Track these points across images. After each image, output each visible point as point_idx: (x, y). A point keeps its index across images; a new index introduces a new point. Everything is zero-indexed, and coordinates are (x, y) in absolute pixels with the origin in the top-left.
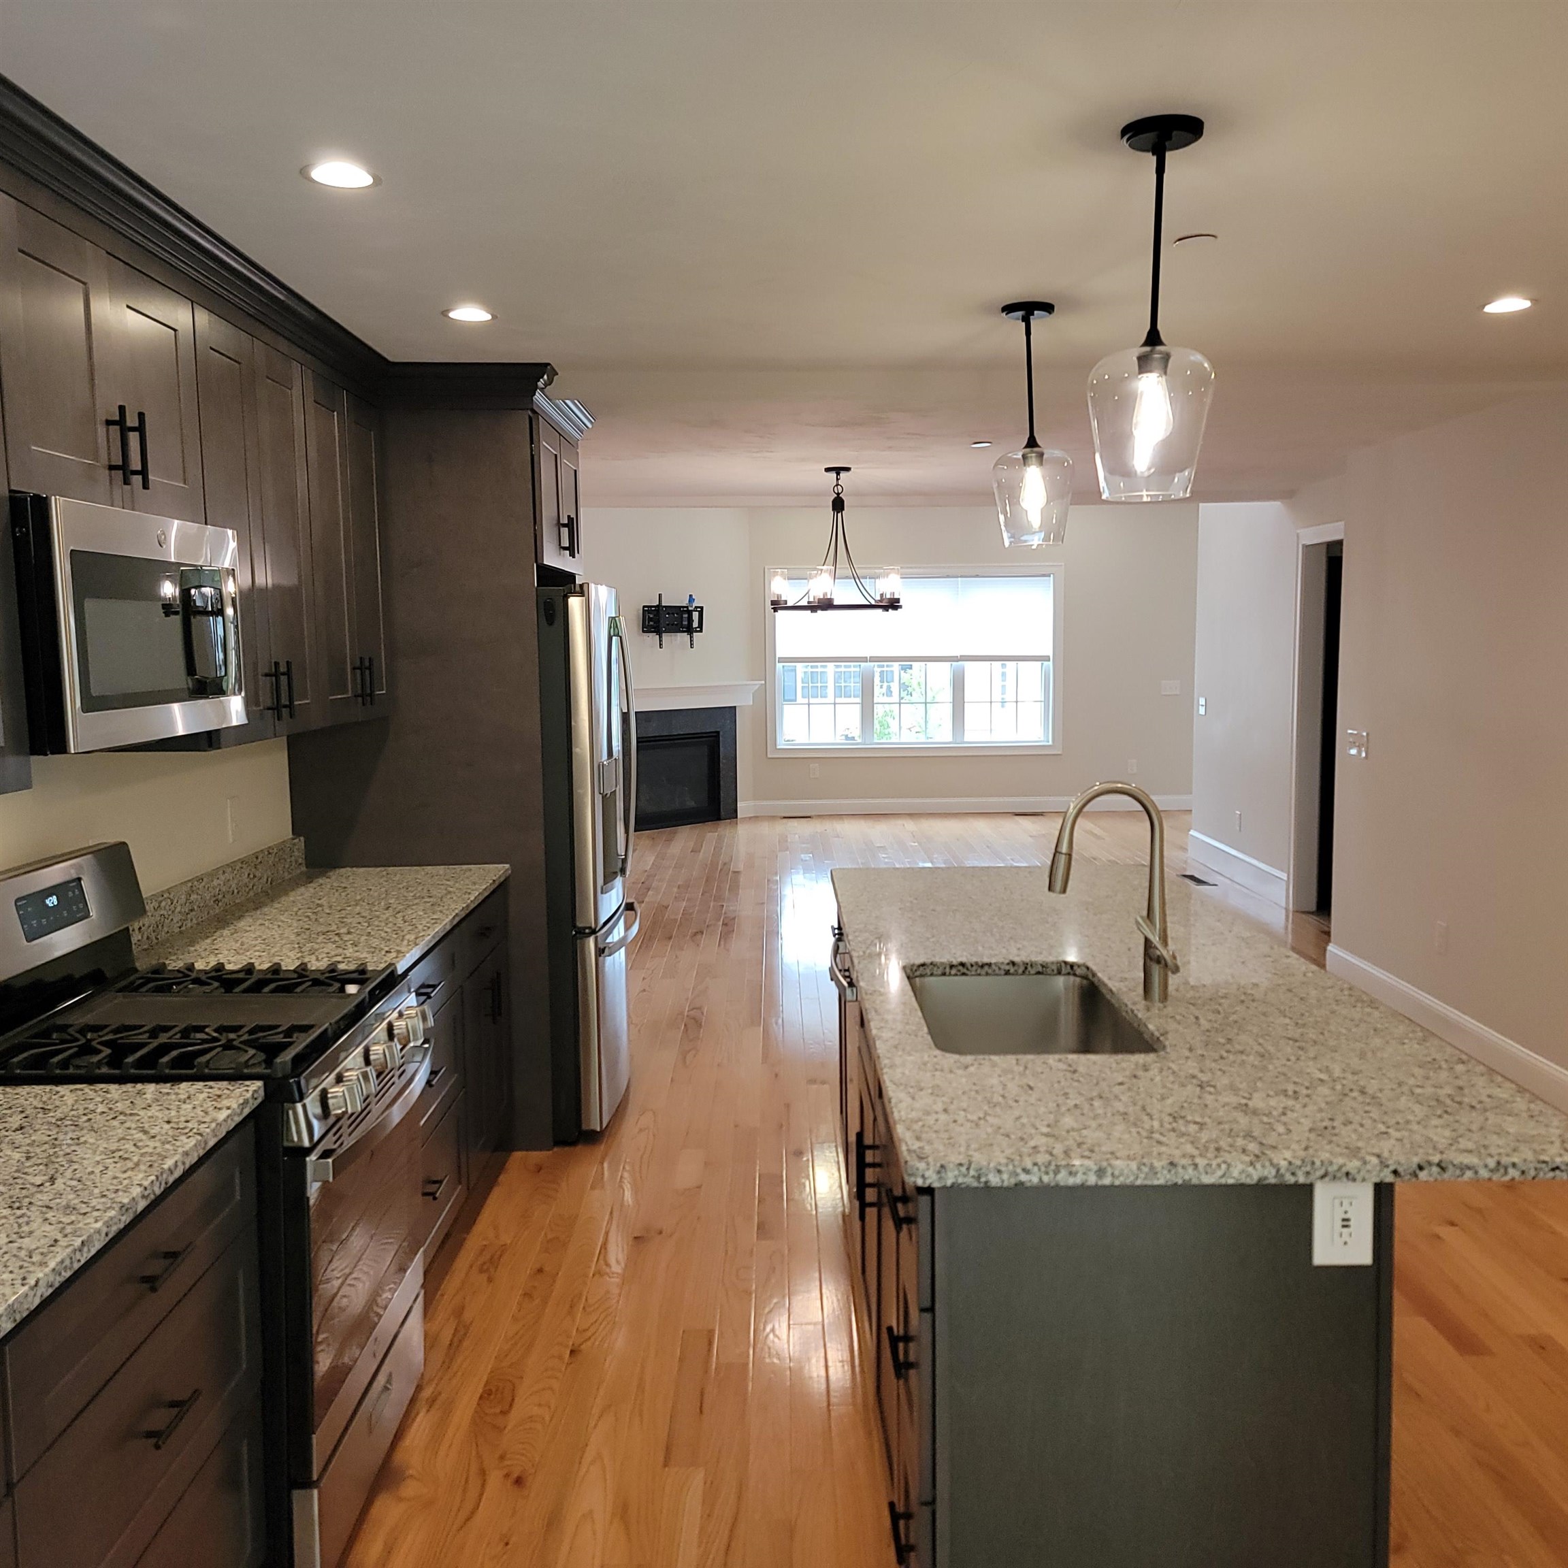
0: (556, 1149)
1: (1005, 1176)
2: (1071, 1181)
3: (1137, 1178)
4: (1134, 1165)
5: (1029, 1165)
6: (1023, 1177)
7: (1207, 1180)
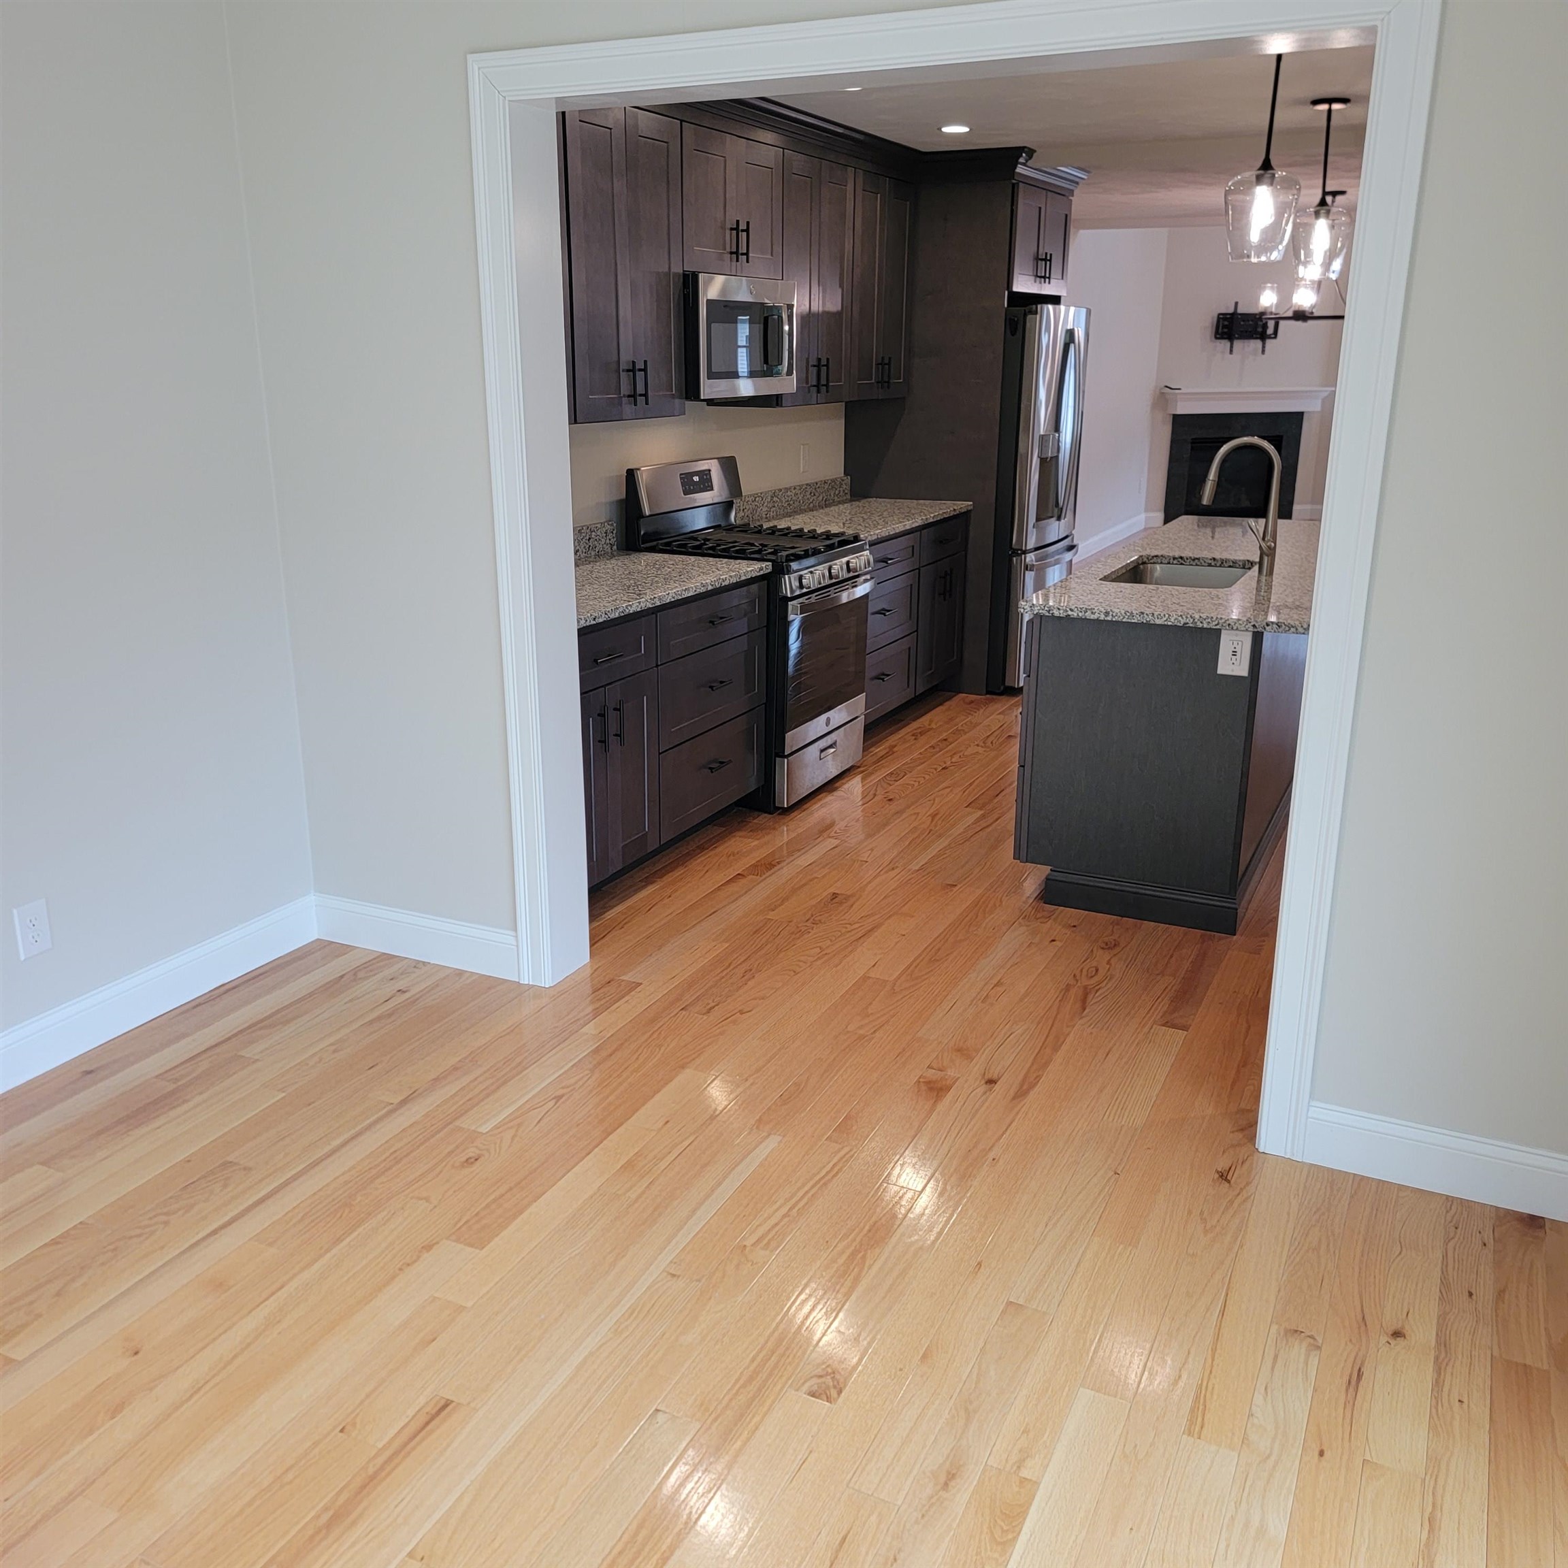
0: (988, 696)
1: (1061, 612)
2: (1092, 617)
3: (1124, 617)
4: (1123, 612)
5: (1073, 608)
6: (1070, 613)
7: (1158, 622)
